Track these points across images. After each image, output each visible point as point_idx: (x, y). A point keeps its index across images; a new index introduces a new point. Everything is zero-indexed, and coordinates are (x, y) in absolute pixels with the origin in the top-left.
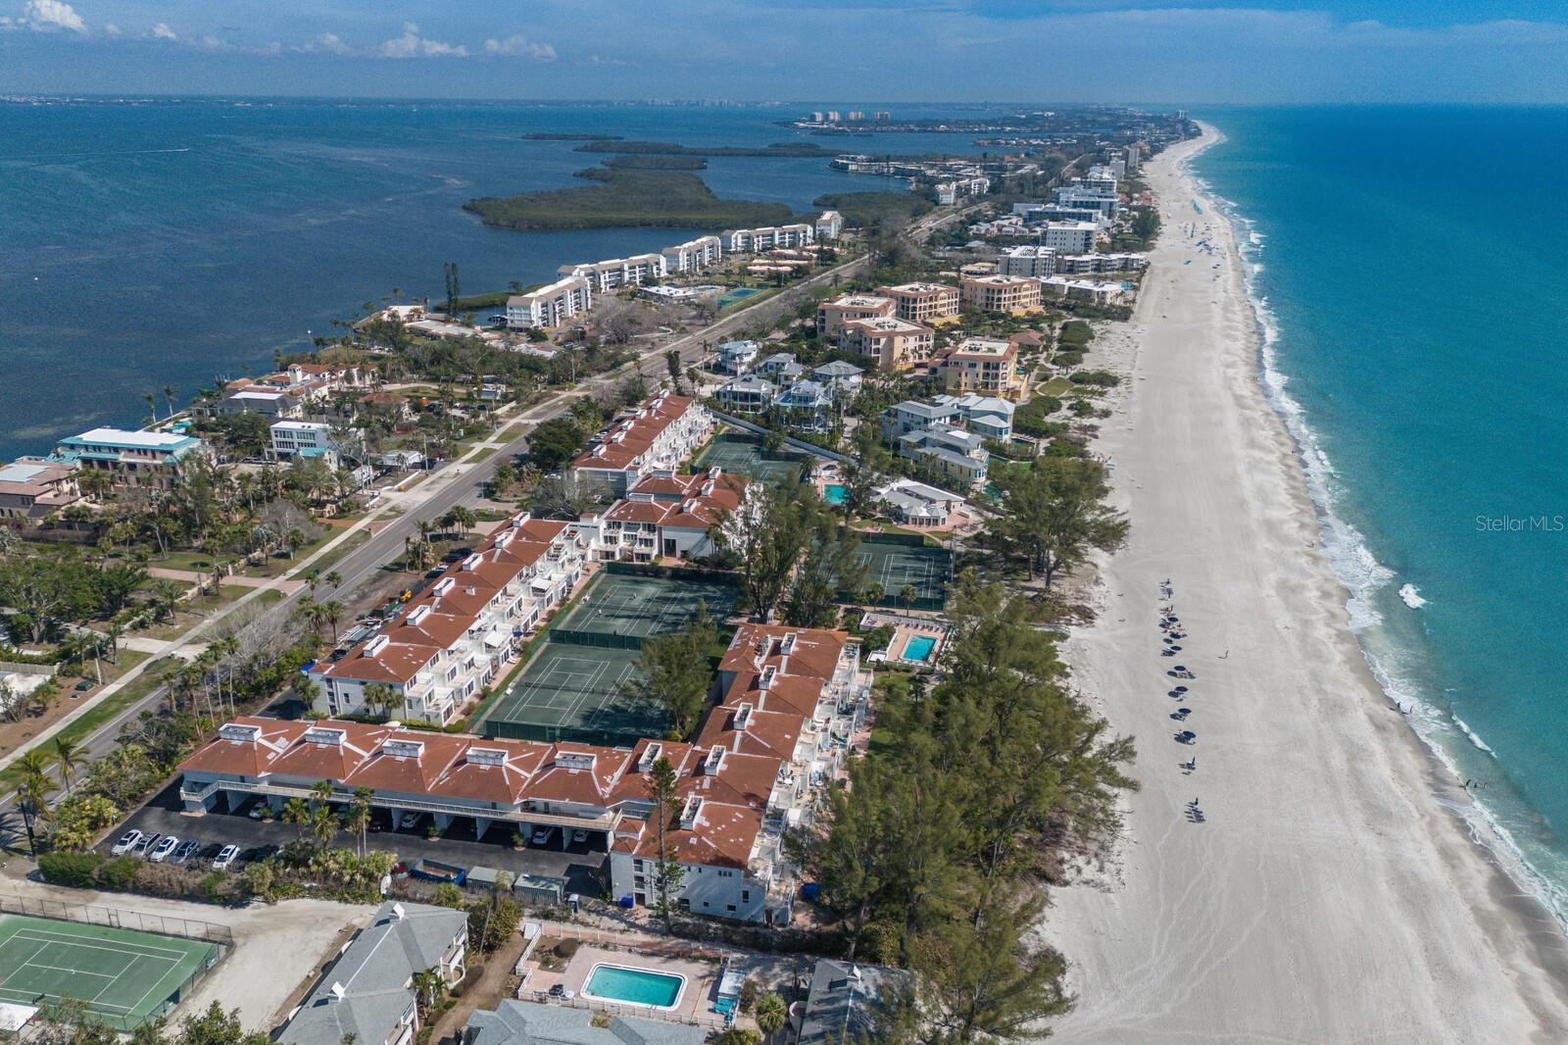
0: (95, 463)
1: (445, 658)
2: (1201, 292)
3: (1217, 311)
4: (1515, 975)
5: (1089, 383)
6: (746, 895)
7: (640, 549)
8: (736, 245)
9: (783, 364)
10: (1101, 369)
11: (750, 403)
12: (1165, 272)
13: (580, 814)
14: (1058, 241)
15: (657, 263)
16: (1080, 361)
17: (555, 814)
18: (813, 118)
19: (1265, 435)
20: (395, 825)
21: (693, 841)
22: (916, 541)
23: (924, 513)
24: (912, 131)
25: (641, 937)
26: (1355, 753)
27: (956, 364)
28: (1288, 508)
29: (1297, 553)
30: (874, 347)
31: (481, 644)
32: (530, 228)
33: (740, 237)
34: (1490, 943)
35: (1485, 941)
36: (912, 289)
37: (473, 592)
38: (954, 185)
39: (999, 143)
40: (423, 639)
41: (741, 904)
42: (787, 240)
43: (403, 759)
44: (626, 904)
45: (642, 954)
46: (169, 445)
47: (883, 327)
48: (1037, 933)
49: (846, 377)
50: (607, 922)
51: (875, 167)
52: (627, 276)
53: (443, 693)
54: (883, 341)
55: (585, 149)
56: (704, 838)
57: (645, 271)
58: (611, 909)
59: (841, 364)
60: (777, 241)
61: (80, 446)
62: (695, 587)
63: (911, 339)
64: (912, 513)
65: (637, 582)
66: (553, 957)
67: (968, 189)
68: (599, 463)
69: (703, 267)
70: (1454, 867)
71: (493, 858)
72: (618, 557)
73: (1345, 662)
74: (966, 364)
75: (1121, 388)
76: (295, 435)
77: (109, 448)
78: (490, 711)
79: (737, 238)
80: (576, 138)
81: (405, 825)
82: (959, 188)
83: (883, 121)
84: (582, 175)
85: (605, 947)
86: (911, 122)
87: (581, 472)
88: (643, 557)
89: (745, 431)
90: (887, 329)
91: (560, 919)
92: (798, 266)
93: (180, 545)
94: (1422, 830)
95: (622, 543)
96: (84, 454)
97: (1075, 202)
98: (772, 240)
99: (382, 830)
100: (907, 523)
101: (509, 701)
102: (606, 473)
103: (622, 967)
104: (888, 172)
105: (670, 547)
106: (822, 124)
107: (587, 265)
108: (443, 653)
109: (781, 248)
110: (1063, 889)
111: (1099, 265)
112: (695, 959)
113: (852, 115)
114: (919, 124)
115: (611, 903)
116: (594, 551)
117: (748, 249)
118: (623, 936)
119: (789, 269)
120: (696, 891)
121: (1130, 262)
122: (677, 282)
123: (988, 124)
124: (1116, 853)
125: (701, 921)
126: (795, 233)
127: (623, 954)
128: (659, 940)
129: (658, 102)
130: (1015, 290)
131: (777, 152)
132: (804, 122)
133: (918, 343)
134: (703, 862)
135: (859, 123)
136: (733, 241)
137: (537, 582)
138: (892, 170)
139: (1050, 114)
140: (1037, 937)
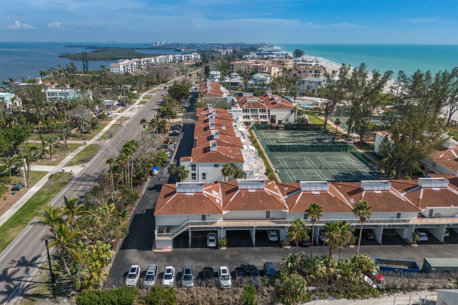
30: (264, 71)
33: (172, 57)
37: (224, 129)
40: (227, 145)
42: (186, 59)
52: (142, 64)
54: (267, 69)
68: (212, 95)
74: (308, 72)
76: (58, 94)
95: (251, 118)
106: (160, 45)
126: (188, 57)
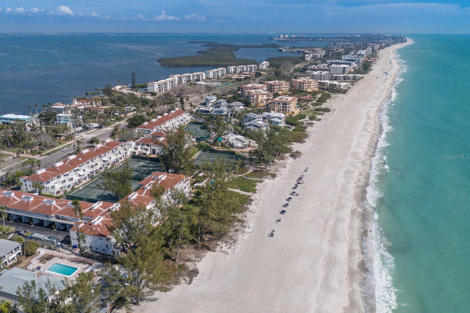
0: (6, 123)
1: (63, 177)
2: (376, 86)
3: (378, 91)
4: (351, 289)
5: (320, 111)
6: (107, 246)
7: (144, 151)
8: (231, 71)
9: (221, 103)
10: (327, 107)
11: (206, 114)
12: (367, 80)
13: (71, 220)
14: (334, 70)
15: (202, 75)
16: (321, 105)
17: (65, 220)
18: (280, 37)
19: (371, 128)
20: (23, 221)
21: (94, 229)
22: (233, 153)
23: (240, 145)
24: (310, 40)
25: (74, 256)
26: (339, 220)
27: (274, 103)
28: (365, 149)
29: (359, 162)
30: (252, 98)
31: (77, 174)
32: (174, 66)
33: (233, 68)
34: (348, 279)
35: (347, 278)
36: (274, 82)
37: (80, 159)
38: (312, 55)
39: (336, 44)
40: (57, 171)
41: (106, 249)
42: (248, 70)
43: (26, 201)
44: (75, 247)
45: (71, 261)
46: (25, 119)
47: (257, 92)
48: (195, 264)
49: (238, 107)
50: (67, 251)
51: (291, 50)
52: (191, 79)
53: (58, 187)
54: (255, 96)
55: (204, 46)
56: (98, 228)
57: (198, 77)
58: (70, 248)
59: (238, 102)
60: (245, 70)
61: (2, 119)
62: (156, 163)
63: (265, 96)
64: (236, 145)
65: (139, 161)
66: (45, 260)
67: (316, 56)
68: (144, 127)
69: (218, 76)
70: (351, 256)
71: (45, 232)
72: (137, 154)
73: (354, 194)
74: (277, 103)
75: (330, 113)
76: (63, 118)
77: (9, 119)
78: (73, 193)
79: (232, 69)
80: (203, 42)
81: (26, 221)
82: (313, 56)
83: (303, 38)
84: (198, 52)
85: (61, 258)
86: (311, 38)
87: (138, 130)
88: (144, 154)
89: (201, 121)
90: (258, 92)
91: (53, 250)
92: (247, 77)
93: (15, 145)
94: (347, 244)
95: (139, 149)
96: (3, 121)
97: (347, 59)
98: (244, 69)
99: (19, 222)
100: (234, 148)
101: (80, 190)
102: (145, 130)
103: (62, 264)
104: (295, 52)
105: (154, 152)
106: (282, 38)
107: (179, 75)
108: (62, 175)
109: (246, 72)
110: (213, 253)
111: (345, 77)
112: (85, 264)
113: (293, 36)
114: (313, 39)
115: (71, 247)
116: (130, 152)
117: (235, 72)
118: (69, 256)
119: (244, 77)
120: (94, 244)
121: (356, 77)
122: (208, 81)
123: (335, 38)
124: (238, 243)
125: (94, 254)
126: (251, 67)
127: (65, 261)
128: (78, 257)
129: (235, 33)
130: (309, 83)
131: (264, 46)
132: (277, 38)
133: (267, 98)
134: (95, 235)
135: (294, 38)
136: (231, 70)
137: (105, 159)
138: (296, 51)
139: (358, 36)
140: (195, 265)
